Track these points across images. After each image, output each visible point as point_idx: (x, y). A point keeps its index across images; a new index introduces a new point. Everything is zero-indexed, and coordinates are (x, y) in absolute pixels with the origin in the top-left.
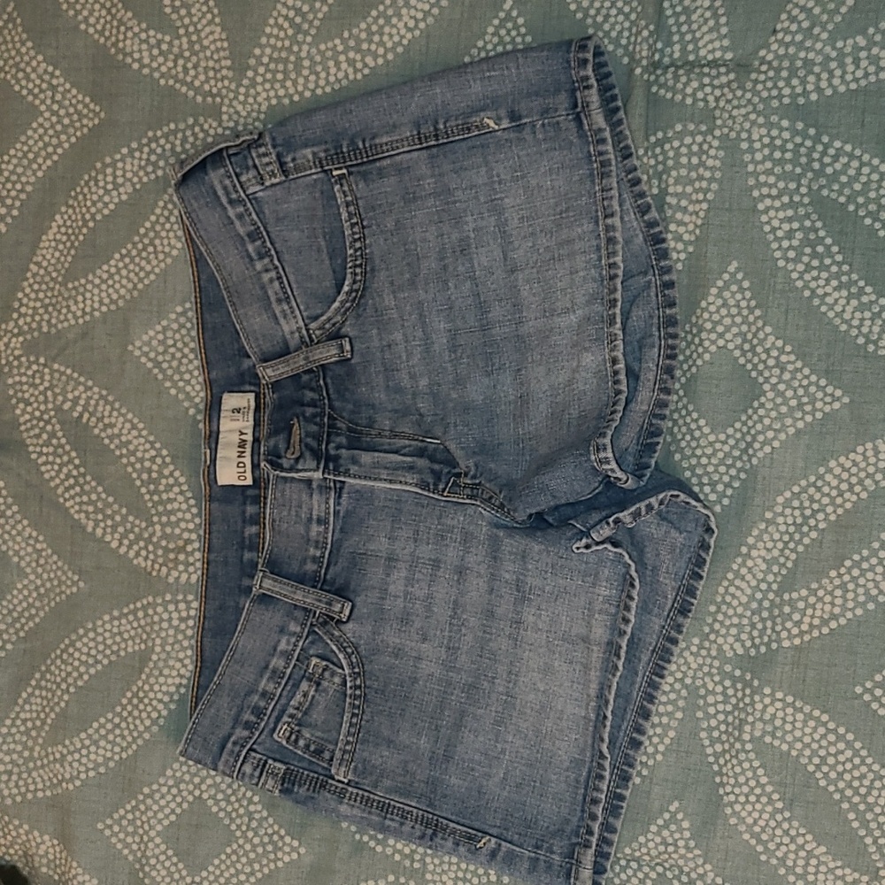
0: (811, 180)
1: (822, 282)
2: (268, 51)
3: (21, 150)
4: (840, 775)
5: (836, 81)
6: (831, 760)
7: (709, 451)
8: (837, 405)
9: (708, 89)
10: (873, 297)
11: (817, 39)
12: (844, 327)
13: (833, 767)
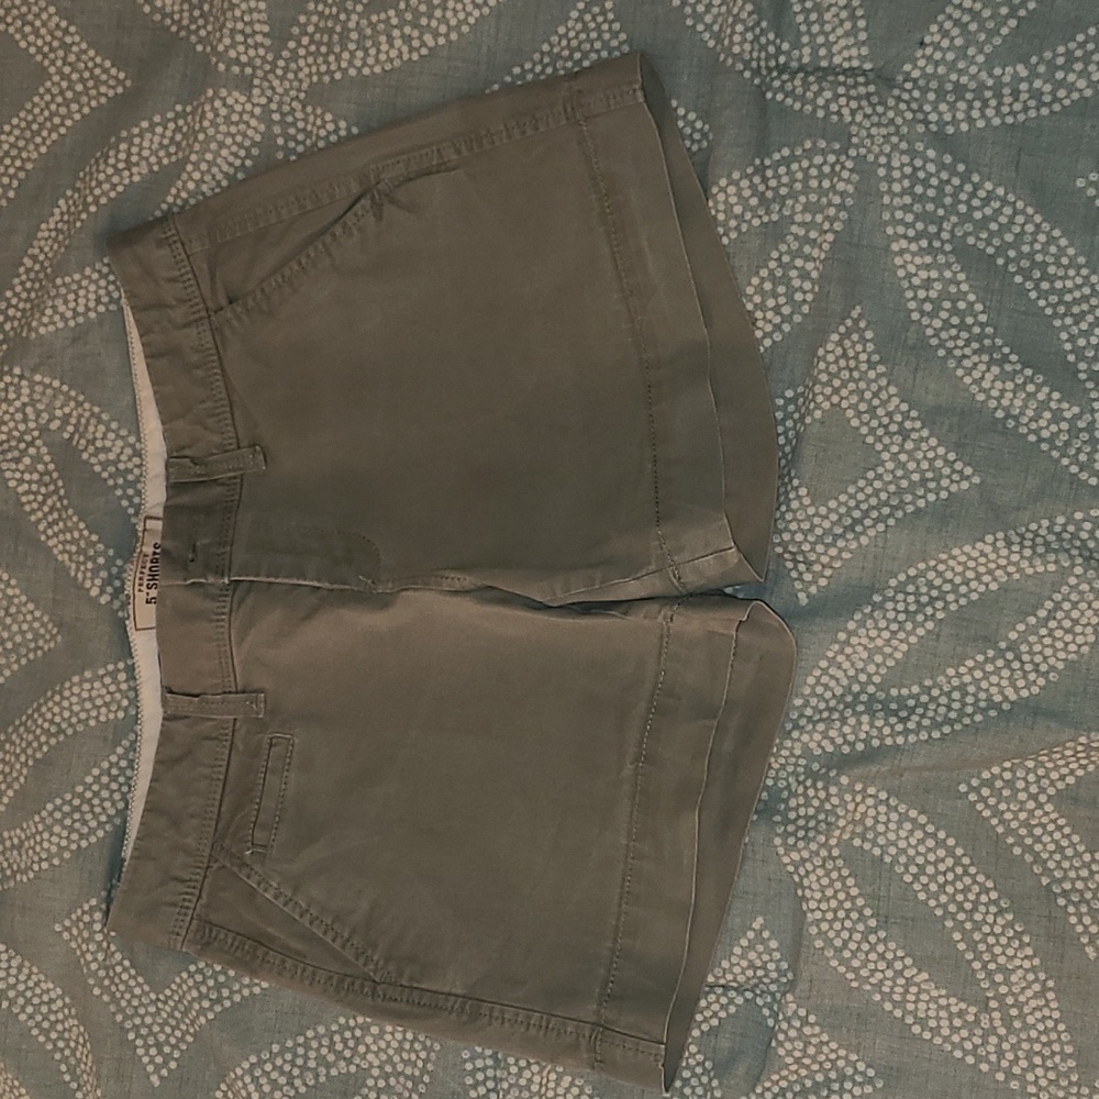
0: (955, 225)
1: (960, 343)
2: (315, 19)
3: (25, 120)
4: (942, 887)
5: (990, 112)
6: (930, 870)
7: (805, 526)
8: (965, 485)
9: (843, 101)
10: (1018, 367)
11: (972, 62)
12: (981, 397)
13: (933, 878)
